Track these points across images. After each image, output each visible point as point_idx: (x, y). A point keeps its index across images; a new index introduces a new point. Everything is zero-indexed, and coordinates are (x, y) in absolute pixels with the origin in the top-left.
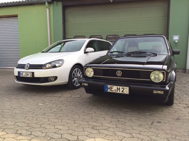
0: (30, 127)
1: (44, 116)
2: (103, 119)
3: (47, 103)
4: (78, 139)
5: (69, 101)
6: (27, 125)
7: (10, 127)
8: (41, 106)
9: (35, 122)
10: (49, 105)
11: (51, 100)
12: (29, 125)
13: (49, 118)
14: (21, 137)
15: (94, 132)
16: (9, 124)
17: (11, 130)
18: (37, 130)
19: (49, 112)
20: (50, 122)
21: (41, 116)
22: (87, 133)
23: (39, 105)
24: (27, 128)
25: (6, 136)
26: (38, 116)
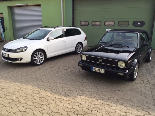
0: (51, 87)
1: (58, 82)
2: (88, 86)
3: (59, 74)
4: (73, 95)
5: (72, 73)
6: (49, 86)
7: (42, 86)
8: (56, 75)
9: (53, 85)
10: (61, 75)
11: (62, 71)
12: (50, 86)
13: (60, 83)
14: (47, 92)
15: (82, 93)
16: (41, 85)
17: (42, 88)
18: (54, 89)
19: (60, 79)
20: (60, 85)
21: (56, 82)
22: (78, 93)
23: (55, 75)
24: (50, 88)
25: (40, 91)
26: (55, 82)
